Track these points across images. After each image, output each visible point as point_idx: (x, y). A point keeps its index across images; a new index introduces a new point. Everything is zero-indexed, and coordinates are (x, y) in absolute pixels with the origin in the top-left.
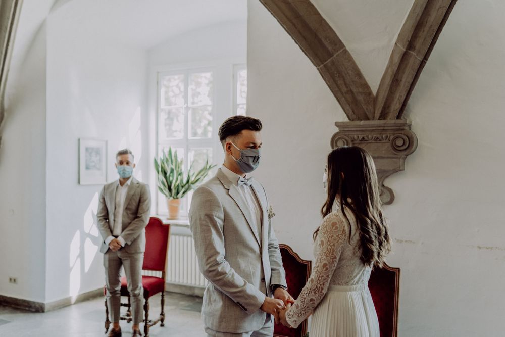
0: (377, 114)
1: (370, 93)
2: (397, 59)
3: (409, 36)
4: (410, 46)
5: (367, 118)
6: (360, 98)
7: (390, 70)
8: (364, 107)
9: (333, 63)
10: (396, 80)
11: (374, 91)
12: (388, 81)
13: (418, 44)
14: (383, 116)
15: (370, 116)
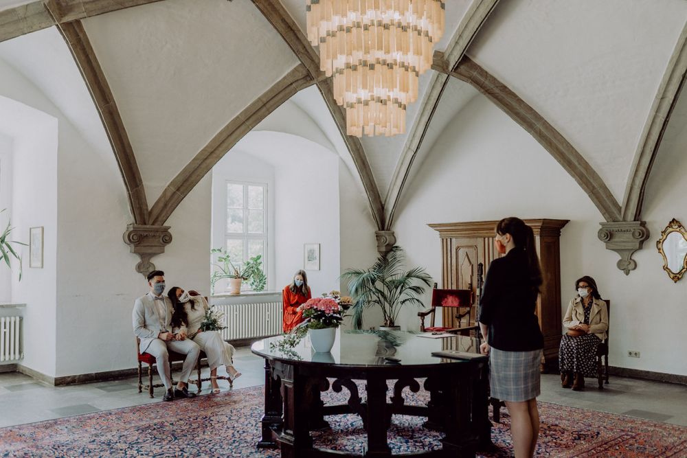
0: (151, 222)
1: (147, 210)
2: (169, 194)
3: (179, 185)
4: (178, 190)
5: (145, 224)
6: (145, 212)
7: (163, 199)
8: (146, 217)
9: (136, 190)
10: (166, 205)
11: (150, 209)
12: (161, 205)
13: (182, 190)
14: (153, 224)
15: (147, 223)
